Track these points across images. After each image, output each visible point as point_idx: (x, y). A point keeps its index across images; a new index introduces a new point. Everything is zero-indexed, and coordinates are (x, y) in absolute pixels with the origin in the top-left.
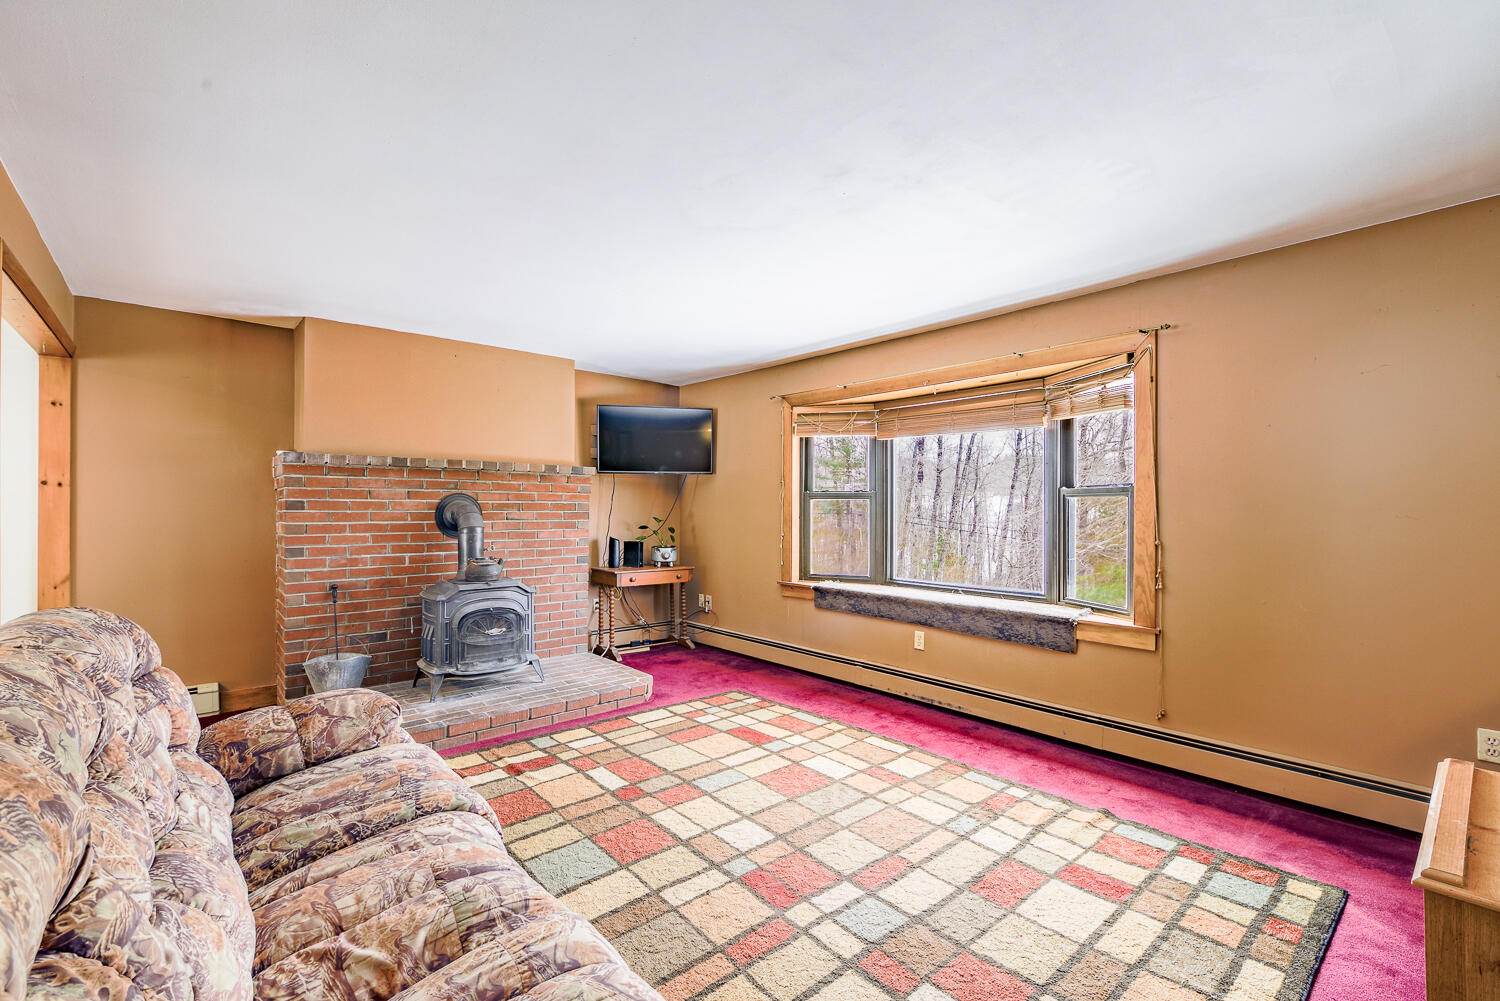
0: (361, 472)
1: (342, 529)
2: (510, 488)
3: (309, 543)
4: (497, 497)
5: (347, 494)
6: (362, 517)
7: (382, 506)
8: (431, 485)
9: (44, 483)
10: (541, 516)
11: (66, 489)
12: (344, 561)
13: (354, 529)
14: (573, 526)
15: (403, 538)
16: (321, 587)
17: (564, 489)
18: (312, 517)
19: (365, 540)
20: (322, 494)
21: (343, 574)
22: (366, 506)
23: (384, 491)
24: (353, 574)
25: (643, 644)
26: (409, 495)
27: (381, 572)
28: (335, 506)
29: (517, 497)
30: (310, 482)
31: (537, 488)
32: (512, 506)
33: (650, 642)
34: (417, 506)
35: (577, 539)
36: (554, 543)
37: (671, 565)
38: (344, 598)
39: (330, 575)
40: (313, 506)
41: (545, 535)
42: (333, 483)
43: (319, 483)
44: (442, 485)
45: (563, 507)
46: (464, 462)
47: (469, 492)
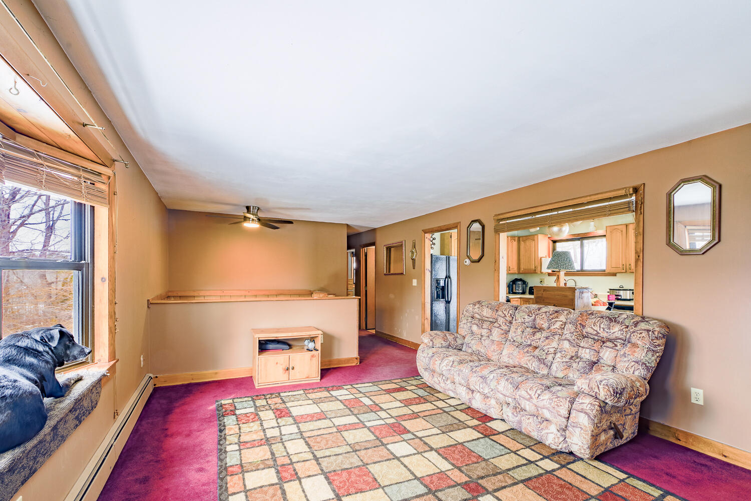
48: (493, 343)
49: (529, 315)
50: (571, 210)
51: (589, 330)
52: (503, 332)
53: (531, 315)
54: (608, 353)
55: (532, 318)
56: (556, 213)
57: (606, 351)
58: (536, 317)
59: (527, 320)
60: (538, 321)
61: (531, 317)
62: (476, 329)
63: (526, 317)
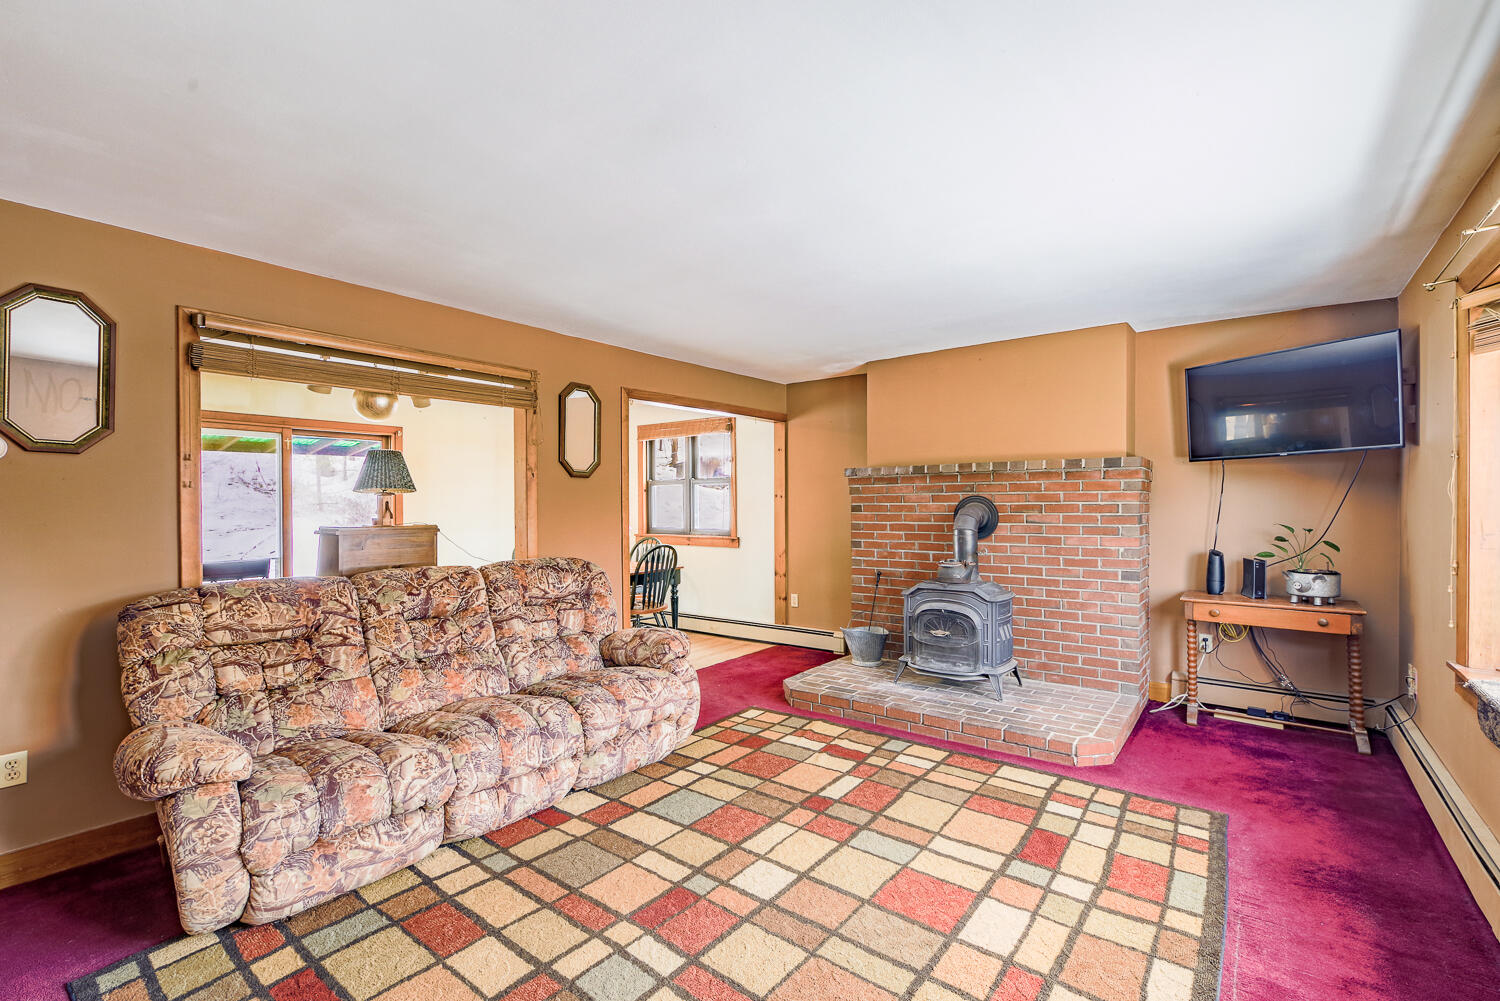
0: (893, 480)
1: (884, 527)
2: (1029, 488)
3: (865, 538)
4: (1015, 498)
5: (888, 499)
6: (898, 518)
7: (911, 509)
8: (950, 489)
9: (776, 496)
10: (1067, 519)
11: (784, 498)
12: (886, 554)
13: (893, 528)
14: (1115, 532)
15: (928, 537)
16: (871, 572)
17: (1103, 487)
18: (866, 518)
19: (900, 537)
20: (871, 499)
21: (884, 564)
22: (901, 508)
23: (913, 495)
24: (893, 564)
25: (1272, 716)
26: (934, 499)
27: (912, 565)
28: (880, 508)
29: (1039, 498)
30: (864, 491)
31: (1063, 487)
32: (1032, 508)
33: (1287, 717)
34: (939, 508)
35: (1122, 550)
36: (1086, 552)
37: (1318, 602)
38: (886, 583)
39: (876, 564)
40: (867, 509)
41: (1071, 541)
42: (879, 491)
43: (872, 491)
44: (960, 489)
45: (1099, 509)
46: (974, 465)
47: (985, 494)
48: (350, 687)
49: (410, 594)
50: (416, 372)
51: (535, 592)
52: (358, 651)
53: (415, 591)
54: (572, 617)
55: (421, 597)
56: (372, 365)
57: (568, 615)
58: (431, 592)
59: (409, 605)
60: (436, 599)
61: (418, 595)
62: (244, 679)
63: (406, 598)
